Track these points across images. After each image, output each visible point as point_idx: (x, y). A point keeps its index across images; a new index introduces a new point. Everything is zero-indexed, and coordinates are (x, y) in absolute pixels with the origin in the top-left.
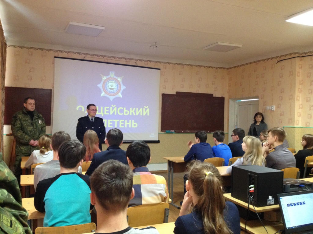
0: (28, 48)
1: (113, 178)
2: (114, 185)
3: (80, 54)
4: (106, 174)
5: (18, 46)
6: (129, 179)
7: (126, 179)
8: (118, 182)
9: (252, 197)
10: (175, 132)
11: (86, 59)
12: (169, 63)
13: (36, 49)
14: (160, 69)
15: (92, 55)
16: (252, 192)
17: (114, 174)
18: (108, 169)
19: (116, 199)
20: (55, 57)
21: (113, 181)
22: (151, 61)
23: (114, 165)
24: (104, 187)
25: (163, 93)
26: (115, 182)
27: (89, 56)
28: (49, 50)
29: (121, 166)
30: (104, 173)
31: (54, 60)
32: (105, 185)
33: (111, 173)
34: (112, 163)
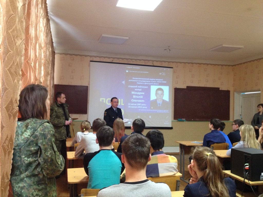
0: (71, 55)
1: (137, 146)
2: (137, 151)
3: (109, 58)
4: (132, 143)
5: (63, 54)
6: (148, 148)
7: (146, 147)
8: (140, 149)
9: (247, 173)
10: (186, 120)
11: (114, 62)
12: (181, 63)
13: (76, 55)
14: (172, 68)
15: (118, 58)
16: (247, 169)
17: (137, 143)
18: (134, 140)
19: (138, 160)
20: (91, 61)
21: (137, 148)
22: (165, 62)
23: (138, 137)
24: (131, 151)
25: (175, 87)
26: (138, 149)
27: (116, 59)
28: (86, 56)
29: (142, 138)
30: (131, 142)
31: (90, 63)
32: (131, 150)
33: (136, 143)
34: (136, 135)
